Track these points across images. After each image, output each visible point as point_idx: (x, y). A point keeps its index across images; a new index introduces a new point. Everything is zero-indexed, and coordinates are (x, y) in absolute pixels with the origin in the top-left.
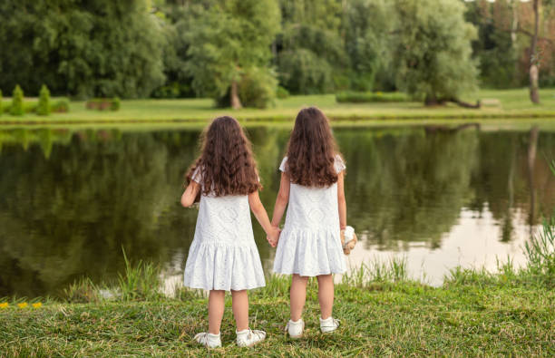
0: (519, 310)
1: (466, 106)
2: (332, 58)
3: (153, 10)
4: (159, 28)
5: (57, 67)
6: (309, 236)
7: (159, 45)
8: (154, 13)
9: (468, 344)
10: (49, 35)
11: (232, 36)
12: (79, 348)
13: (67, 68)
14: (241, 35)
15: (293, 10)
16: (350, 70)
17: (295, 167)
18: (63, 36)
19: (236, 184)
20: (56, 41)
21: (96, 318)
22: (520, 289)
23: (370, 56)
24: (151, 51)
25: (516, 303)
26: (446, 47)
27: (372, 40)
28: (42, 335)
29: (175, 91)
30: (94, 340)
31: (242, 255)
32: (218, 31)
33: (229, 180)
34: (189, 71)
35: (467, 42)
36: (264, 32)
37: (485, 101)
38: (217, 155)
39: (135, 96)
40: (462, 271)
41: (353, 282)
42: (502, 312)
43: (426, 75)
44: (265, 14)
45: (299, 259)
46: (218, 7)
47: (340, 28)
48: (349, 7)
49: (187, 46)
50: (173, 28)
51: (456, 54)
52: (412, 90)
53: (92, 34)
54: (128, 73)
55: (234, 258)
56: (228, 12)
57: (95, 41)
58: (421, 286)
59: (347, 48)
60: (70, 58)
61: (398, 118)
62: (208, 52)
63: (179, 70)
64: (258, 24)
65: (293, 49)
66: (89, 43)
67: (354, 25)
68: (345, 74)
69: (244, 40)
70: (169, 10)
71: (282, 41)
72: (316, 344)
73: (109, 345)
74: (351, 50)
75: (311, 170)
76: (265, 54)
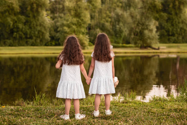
0: (177, 109)
1: (155, 49)
2: (108, 32)
3: (46, 15)
4: (48, 22)
5: (13, 35)
6: (102, 80)
7: (48, 27)
8: (46, 16)
9: (159, 119)
10: (11, 24)
11: (73, 24)
12: (18, 119)
13: (16, 35)
14: (77, 24)
15: (94, 16)
16: (114, 37)
17: (97, 54)
18: (15, 24)
19: (75, 61)
20: (12, 26)
21: (24, 110)
22: (177, 103)
23: (121, 31)
24: (45, 30)
25: (176, 106)
26: (147, 29)
27: (121, 26)
28: (5, 115)
29: (53, 43)
30: (23, 117)
31: (77, 86)
32: (68, 22)
33: (72, 59)
34: (58, 36)
35: (155, 27)
36: (84, 23)
37: (161, 47)
38: (68, 50)
39: (39, 45)
40: (156, 97)
41: (116, 100)
42: (171, 109)
43: (140, 38)
44: (85, 17)
45: (99, 88)
46: (68, 14)
47: (111, 22)
48: (114, 15)
49: (58, 28)
50: (53, 22)
51: (151, 31)
52: (135, 43)
53: (25, 24)
54: (37, 37)
55: (74, 87)
56: (72, 16)
57: (26, 26)
58: (141, 102)
59: (113, 29)
60: (17, 32)
61: (131, 53)
62: (65, 30)
63: (55, 36)
64: (82, 20)
65: (94, 29)
66: (24, 27)
67: (115, 21)
68: (112, 38)
69: (78, 25)
70: (52, 15)
71: (91, 27)
72: (104, 119)
73: (29, 119)
74: (114, 30)
75: (102, 56)
76: (85, 31)
